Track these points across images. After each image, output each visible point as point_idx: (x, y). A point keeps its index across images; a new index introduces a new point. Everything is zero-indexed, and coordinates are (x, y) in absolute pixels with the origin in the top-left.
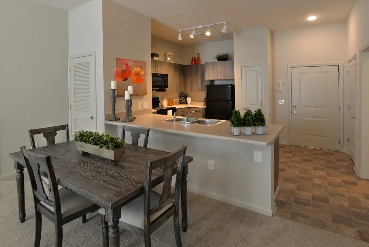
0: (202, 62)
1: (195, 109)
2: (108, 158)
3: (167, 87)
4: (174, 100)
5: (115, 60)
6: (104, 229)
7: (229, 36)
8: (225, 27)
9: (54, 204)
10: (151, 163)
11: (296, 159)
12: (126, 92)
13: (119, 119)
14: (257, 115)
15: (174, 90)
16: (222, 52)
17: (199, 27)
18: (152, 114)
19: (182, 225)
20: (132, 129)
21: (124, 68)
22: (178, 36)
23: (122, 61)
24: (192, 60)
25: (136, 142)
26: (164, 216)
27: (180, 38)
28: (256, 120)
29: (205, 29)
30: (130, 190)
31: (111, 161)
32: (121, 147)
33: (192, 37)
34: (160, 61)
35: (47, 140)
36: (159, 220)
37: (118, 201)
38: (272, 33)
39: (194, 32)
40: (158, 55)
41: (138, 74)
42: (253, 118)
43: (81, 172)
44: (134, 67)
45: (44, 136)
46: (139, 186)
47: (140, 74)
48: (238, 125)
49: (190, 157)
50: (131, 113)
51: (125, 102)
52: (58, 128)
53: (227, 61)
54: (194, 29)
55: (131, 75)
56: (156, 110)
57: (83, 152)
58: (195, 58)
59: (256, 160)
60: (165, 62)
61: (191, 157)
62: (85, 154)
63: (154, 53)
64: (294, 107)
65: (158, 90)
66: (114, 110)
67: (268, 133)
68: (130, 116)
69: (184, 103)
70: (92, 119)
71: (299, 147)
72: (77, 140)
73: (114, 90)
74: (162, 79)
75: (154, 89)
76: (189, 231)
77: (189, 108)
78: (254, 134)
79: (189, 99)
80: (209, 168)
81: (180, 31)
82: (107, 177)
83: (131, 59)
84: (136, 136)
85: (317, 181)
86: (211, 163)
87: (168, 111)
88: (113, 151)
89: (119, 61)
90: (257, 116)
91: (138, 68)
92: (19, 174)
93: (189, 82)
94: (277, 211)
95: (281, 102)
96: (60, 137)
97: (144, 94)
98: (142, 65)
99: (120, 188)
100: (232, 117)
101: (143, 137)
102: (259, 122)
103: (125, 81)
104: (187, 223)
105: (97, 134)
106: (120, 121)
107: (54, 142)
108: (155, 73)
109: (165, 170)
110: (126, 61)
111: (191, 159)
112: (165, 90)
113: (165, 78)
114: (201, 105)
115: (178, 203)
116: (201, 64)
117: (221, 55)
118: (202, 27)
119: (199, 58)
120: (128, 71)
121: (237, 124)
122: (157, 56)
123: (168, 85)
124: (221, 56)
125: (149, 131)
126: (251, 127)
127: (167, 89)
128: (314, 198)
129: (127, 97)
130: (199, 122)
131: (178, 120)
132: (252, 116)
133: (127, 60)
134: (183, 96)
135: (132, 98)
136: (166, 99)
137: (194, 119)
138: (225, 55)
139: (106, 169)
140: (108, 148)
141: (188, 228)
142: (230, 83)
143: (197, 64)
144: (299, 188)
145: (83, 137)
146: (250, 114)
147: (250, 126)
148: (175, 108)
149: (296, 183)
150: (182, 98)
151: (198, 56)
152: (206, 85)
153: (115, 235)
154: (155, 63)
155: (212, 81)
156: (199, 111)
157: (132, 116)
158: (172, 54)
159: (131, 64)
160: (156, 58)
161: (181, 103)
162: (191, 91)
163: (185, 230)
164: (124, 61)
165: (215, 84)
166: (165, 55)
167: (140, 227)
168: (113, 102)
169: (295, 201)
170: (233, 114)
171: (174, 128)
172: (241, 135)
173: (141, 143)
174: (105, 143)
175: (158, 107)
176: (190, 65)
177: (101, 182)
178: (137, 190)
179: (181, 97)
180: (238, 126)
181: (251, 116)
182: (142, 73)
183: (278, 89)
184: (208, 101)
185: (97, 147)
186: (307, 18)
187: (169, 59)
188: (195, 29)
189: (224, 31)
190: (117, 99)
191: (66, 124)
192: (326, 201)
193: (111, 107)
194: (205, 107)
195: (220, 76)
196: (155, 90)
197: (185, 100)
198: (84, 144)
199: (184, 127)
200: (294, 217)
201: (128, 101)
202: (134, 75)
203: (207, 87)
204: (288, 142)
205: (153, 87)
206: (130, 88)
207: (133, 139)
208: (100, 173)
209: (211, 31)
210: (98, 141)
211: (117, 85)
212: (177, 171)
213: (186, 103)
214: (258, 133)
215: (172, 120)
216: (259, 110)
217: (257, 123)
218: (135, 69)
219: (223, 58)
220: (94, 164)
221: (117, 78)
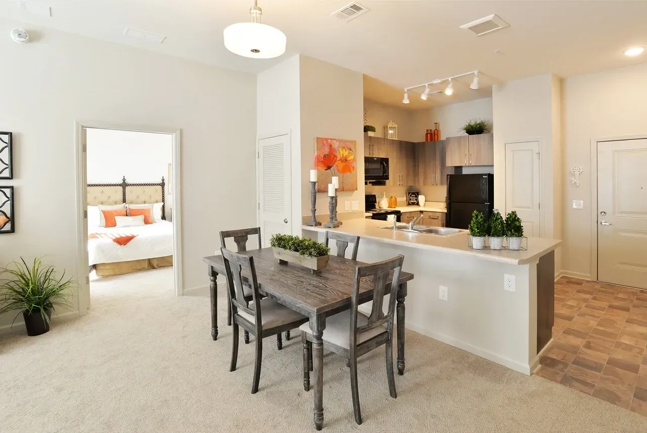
0: (443, 137)
1: (430, 214)
2: (310, 268)
3: (388, 179)
4: (399, 199)
5: (315, 140)
6: (305, 350)
7: (485, 92)
8: (476, 80)
9: (255, 312)
10: (359, 269)
11: (597, 303)
12: (330, 186)
13: (320, 224)
14: (510, 220)
15: (399, 183)
16: (475, 118)
17: (435, 82)
18: (365, 219)
19: (398, 365)
20: (338, 236)
21: (326, 151)
22: (403, 98)
23: (325, 142)
24: (427, 134)
25: (342, 254)
26: (374, 342)
27: (406, 101)
28: (507, 227)
29: (445, 83)
30: (336, 300)
31: (313, 272)
32: (325, 255)
33: (424, 97)
34: (378, 138)
35: (238, 246)
36: (367, 344)
37: (322, 308)
38: (561, 81)
39: (427, 90)
40: (375, 129)
41: (345, 160)
42: (502, 224)
43: (281, 280)
44: (341, 150)
45: (235, 241)
46: (345, 297)
47: (349, 159)
48: (480, 234)
49: (409, 274)
50: (336, 215)
51: (329, 200)
52: (249, 232)
53: (482, 135)
54: (427, 85)
55: (335, 161)
56: (370, 214)
57: (280, 260)
58: (431, 130)
59: (506, 288)
60: (384, 139)
61: (411, 274)
62: (283, 263)
63: (368, 126)
64: (602, 213)
65: (374, 184)
66: (314, 211)
67: (526, 248)
68: (334, 220)
69: (413, 204)
70: (286, 222)
71: (611, 286)
72: (274, 245)
73: (314, 183)
74: (381, 165)
75: (368, 181)
76: (406, 374)
77: (421, 212)
78: (504, 248)
79: (421, 198)
80: (441, 297)
81: (406, 91)
82: (310, 286)
83: (336, 138)
84: (343, 246)
85: (625, 340)
86: (443, 291)
87: (389, 216)
88: (317, 258)
89: (321, 141)
90: (509, 222)
91: (346, 151)
92: (212, 283)
93: (421, 170)
94: (541, 370)
95: (576, 204)
96: (251, 243)
97: (353, 189)
98: (349, 146)
99: (325, 297)
100: (472, 221)
101: (351, 246)
102: (513, 230)
103: (328, 171)
104: (403, 363)
105: (297, 238)
106: (322, 226)
107: (244, 249)
108: (370, 156)
109: (375, 281)
110: (329, 141)
111: (411, 277)
112: (383, 184)
113: (384, 165)
114: (440, 207)
115: (392, 329)
116: (440, 141)
117: (472, 124)
118: (440, 81)
119: (437, 131)
120: (332, 156)
121: (478, 232)
122: (373, 129)
123: (388, 175)
124: (472, 127)
125: (359, 238)
126: (499, 238)
127: (387, 181)
128: (611, 362)
129: (331, 193)
130: (430, 231)
131: (399, 228)
132: (502, 222)
133: (331, 139)
134: (413, 193)
135: (337, 195)
136: (386, 197)
137: (424, 227)
138: (479, 124)
139: (309, 279)
140: (310, 254)
141: (404, 371)
142: (486, 171)
143: (435, 139)
144: (588, 346)
145: (281, 242)
146: (499, 219)
147: (498, 236)
148: (400, 211)
149: (585, 339)
150: (411, 196)
151: (436, 126)
152: (447, 175)
153: (319, 347)
154: (369, 142)
155: (458, 169)
156: (436, 217)
157: (336, 220)
158: (396, 126)
159: (336, 145)
160: (370, 134)
161: (410, 204)
162: (424, 184)
163: (401, 372)
164: (327, 142)
165: (464, 173)
166: (384, 128)
167: (345, 347)
168: (313, 199)
169: (575, 362)
170: (473, 218)
171: (394, 238)
172: (486, 248)
173: (349, 255)
174: (306, 248)
175: (374, 210)
176: (424, 142)
177: (304, 290)
178: (343, 300)
179: (409, 194)
180: (479, 236)
181: (499, 222)
182: (351, 157)
183: (572, 181)
184: (451, 201)
185: (298, 254)
186: (623, 52)
187: (391, 132)
188: (429, 85)
189: (474, 86)
190: (318, 195)
191: (258, 227)
192: (634, 369)
193: (310, 207)
194: (446, 211)
195: (471, 159)
196: (370, 183)
197: (416, 200)
198: (283, 249)
199: (408, 237)
200: (566, 381)
201: (332, 198)
202: (340, 162)
203: (449, 179)
204: (589, 275)
205: (367, 178)
206: (335, 180)
207: (339, 250)
208: (303, 282)
209: (453, 87)
210: (299, 246)
211: (318, 177)
212: (390, 289)
213: (418, 204)
214: (511, 248)
215: (392, 228)
216: (514, 213)
217: (510, 232)
218: (341, 153)
219: (476, 130)
220: (294, 273)
221: (318, 166)
